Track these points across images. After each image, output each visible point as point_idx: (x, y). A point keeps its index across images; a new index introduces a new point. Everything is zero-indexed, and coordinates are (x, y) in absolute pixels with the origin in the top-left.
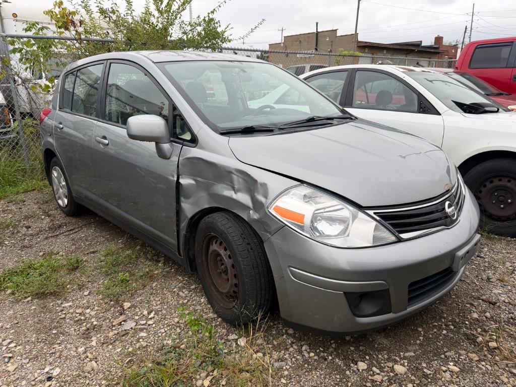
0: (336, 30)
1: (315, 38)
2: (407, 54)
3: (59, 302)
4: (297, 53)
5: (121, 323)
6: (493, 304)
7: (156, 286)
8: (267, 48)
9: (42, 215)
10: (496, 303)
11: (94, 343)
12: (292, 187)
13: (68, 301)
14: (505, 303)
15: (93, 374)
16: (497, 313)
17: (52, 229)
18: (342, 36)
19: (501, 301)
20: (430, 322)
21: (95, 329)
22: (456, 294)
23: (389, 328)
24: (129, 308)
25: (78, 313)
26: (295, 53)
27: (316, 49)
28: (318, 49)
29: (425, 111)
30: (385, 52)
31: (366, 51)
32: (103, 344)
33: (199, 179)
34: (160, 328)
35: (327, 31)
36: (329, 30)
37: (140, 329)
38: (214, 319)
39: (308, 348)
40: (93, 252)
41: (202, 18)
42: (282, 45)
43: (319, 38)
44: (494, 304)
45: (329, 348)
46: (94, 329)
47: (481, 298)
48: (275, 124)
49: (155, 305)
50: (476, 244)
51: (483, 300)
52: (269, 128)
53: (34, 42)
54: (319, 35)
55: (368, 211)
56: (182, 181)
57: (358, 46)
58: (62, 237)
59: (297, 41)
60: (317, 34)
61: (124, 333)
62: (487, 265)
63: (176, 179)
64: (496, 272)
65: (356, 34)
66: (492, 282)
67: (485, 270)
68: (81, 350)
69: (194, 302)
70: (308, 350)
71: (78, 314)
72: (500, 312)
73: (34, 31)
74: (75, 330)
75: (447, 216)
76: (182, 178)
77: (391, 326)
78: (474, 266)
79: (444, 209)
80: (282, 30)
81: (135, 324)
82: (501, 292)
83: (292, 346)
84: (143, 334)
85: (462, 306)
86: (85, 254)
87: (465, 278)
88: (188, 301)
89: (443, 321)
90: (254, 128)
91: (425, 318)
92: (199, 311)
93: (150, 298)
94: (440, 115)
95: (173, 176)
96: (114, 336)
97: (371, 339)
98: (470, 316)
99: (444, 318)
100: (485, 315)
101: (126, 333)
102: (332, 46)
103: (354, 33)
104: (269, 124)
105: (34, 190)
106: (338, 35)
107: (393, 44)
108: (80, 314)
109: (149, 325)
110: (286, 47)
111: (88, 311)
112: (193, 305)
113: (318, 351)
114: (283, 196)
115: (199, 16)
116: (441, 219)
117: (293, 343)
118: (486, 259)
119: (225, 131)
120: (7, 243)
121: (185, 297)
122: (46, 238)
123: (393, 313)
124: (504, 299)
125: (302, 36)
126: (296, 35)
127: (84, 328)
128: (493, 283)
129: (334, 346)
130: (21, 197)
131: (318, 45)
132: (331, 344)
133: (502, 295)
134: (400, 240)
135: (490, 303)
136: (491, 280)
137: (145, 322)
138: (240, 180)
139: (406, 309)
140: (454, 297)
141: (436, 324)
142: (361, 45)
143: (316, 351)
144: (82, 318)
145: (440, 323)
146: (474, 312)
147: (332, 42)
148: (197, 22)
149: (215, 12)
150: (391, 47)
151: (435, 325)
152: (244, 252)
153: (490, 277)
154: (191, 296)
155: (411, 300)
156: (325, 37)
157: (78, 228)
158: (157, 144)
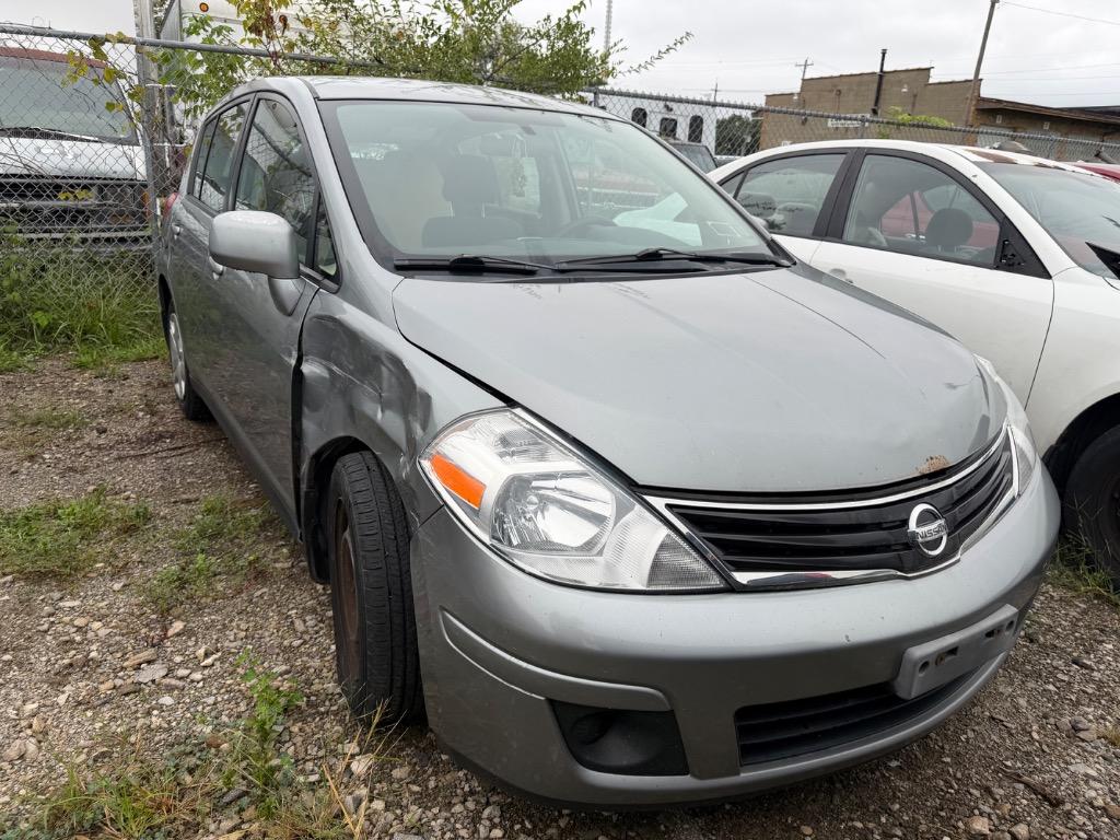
0: (928, 70)
1: (875, 86)
2: (1105, 134)
3: (57, 595)
4: (828, 117)
5: (140, 664)
6: (1051, 804)
7: (261, 596)
8: (760, 102)
9: (142, 410)
10: (1063, 803)
11: (62, 699)
12: (481, 413)
13: (73, 596)
14: (1093, 807)
15: (16, 767)
16: (1051, 831)
17: (142, 441)
18: (940, 83)
19: (1081, 799)
20: (846, 815)
21: (85, 669)
22: (958, 754)
23: (728, 807)
24: (178, 635)
25: (75, 627)
26: (822, 116)
27: (875, 112)
28: (879, 112)
29: (1013, 265)
30: (1046, 126)
31: (999, 121)
32: (80, 703)
33: (335, 368)
34: (209, 694)
35: (907, 71)
36: (911, 68)
37: (167, 686)
38: (331, 697)
39: (498, 813)
40: (188, 502)
41: (554, 21)
42: (796, 98)
43: (884, 87)
44: (1056, 803)
45: (548, 826)
46: (84, 666)
47: (1026, 778)
48: (546, 259)
49: (232, 638)
50: (990, 634)
51: (1027, 785)
52: (522, 267)
53: (201, 58)
54: (885, 79)
55: (651, 499)
56: (306, 368)
57: (977, 110)
58: (150, 460)
59: (831, 91)
60: (881, 77)
61: (131, 688)
62: (1090, 691)
63: (293, 362)
64: (1109, 714)
65: (977, 81)
66: (1083, 740)
67: (1075, 705)
68: (30, 707)
69: (314, 649)
70: (497, 820)
71: (75, 629)
72: (1062, 829)
73: (203, 34)
74: (49, 660)
75: (910, 544)
76: (307, 361)
77: (733, 804)
78: (1051, 687)
79: (905, 522)
80: (805, 66)
81: (164, 673)
82: (1093, 773)
83: (463, 803)
84: (167, 700)
85: (957, 792)
86: (169, 503)
87: (1008, 715)
88: (305, 642)
89: (883, 820)
90: (482, 262)
91: (837, 800)
92: (312, 670)
93: (231, 621)
94: (1049, 277)
95: (290, 355)
96: (109, 692)
97: (662, 827)
98: (965, 824)
99: (890, 813)
100: (1013, 829)
101: (137, 689)
102: (914, 105)
103: (971, 77)
104: (531, 258)
105: (156, 358)
106: (931, 81)
107: (1071, 110)
108: (79, 629)
109: (192, 681)
110: (803, 102)
111: (97, 625)
112: (308, 655)
113: (517, 827)
114: (455, 430)
115: (549, 17)
116: (886, 548)
117: (472, 793)
118: (1095, 674)
119: (407, 263)
120: (47, 456)
121: (302, 633)
122: (120, 458)
123: (694, 776)
124: (1093, 794)
125: (844, 80)
126: (831, 78)
127: (66, 661)
128: (1083, 744)
129: (562, 823)
130: (126, 368)
131: (881, 101)
132: (561, 815)
133: (1092, 783)
134: (733, 589)
135: (1045, 798)
136: (1081, 735)
137: (187, 672)
138: (393, 380)
139: (738, 774)
140: (948, 760)
141: (859, 825)
142: (986, 106)
143: (512, 827)
144: (78, 638)
145: (871, 825)
146: (981, 814)
147: (915, 96)
148: (543, 31)
149: (583, 8)
150: (1065, 115)
151: (855, 828)
152: (375, 554)
153: (1080, 726)
154: (317, 632)
155: (752, 752)
156: (900, 84)
157: (192, 446)
158: (271, 277)
